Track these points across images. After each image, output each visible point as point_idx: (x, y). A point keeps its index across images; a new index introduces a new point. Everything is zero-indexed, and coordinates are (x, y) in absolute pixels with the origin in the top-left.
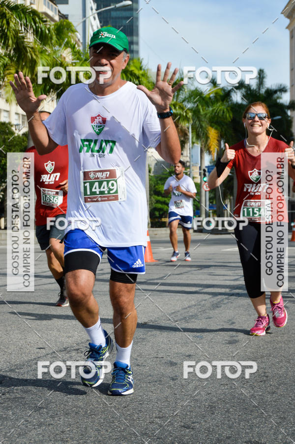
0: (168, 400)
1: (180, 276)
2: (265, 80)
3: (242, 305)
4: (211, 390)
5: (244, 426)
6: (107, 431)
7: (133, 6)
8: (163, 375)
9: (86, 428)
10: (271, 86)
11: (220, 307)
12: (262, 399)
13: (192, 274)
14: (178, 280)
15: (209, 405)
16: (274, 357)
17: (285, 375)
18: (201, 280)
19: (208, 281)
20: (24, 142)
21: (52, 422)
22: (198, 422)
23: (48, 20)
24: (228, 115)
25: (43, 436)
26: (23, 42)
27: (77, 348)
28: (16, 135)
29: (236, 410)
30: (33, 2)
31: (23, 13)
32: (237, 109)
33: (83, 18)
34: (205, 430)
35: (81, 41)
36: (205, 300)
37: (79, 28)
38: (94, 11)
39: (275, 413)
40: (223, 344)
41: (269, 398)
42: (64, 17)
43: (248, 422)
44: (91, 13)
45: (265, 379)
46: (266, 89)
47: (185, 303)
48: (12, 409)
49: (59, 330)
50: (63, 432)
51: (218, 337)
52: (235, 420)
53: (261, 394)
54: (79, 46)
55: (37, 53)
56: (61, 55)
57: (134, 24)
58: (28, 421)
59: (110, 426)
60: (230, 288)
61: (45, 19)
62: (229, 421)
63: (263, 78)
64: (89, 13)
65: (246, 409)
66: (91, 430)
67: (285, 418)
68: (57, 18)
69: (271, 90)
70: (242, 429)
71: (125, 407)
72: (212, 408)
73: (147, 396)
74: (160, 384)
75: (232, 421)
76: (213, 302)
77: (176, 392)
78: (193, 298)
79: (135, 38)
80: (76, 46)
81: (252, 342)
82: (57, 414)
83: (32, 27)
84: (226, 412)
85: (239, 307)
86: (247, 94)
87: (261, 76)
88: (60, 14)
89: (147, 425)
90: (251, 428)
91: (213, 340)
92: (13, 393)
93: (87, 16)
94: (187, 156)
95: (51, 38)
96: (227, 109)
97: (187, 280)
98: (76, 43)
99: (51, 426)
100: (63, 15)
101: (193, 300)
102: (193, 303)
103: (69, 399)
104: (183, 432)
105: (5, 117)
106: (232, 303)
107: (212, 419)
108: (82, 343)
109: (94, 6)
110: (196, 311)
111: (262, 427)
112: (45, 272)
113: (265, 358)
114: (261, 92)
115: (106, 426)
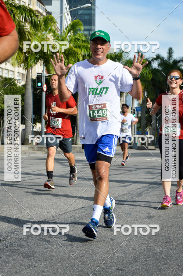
0: (109, 253)
1: (118, 175)
2: (173, 54)
3: (156, 194)
4: (136, 247)
5: (156, 270)
6: (70, 271)
7: (92, 7)
8: (106, 237)
9: (57, 269)
10: (177, 58)
11: (142, 195)
12: (167, 253)
13: (125, 174)
14: (116, 178)
15: (134, 257)
16: (175, 227)
17: (182, 239)
18: (131, 178)
19: (135, 179)
20: (22, 90)
21: (36, 265)
22: (127, 267)
23: (39, 15)
24: (149, 76)
25: (31, 274)
26: (23, 29)
27: (53, 219)
28: (18, 86)
29: (151, 260)
30: (30, 4)
31: (24, 10)
32: (155, 72)
33: (61, 15)
34: (131, 272)
35: (59, 28)
36: (133, 191)
37: (58, 21)
38: (68, 10)
39: (175, 262)
40: (144, 218)
41: (171, 252)
42: (49, 13)
43: (158, 267)
44: (65, 11)
45: (169, 240)
46: (173, 60)
47: (121, 192)
48: (12, 257)
49: (42, 208)
50: (43, 271)
51: (141, 214)
52: (150, 266)
53: (166, 250)
54: (58, 31)
55: (32, 35)
56: (47, 37)
57: (92, 18)
58: (21, 264)
59: (72, 268)
60: (149, 184)
61: (37, 15)
62: (146, 266)
63: (172, 53)
64: (64, 11)
65: (157, 259)
66: (61, 271)
67: (181, 266)
68: (44, 14)
69: (176, 61)
70: (155, 272)
71: (82, 257)
72: (136, 258)
73: (96, 250)
74: (104, 243)
75: (148, 266)
76: (138, 192)
77: (114, 248)
78: (125, 189)
79: (92, 27)
80: (56, 31)
81: (161, 218)
82: (40, 260)
83: (29, 19)
84: (145, 261)
85: (154, 195)
86: (161, 63)
87: (171, 52)
88: (46, 11)
89: (95, 268)
90: (160, 271)
91: (138, 216)
92: (13, 246)
93: (63, 13)
94: (124, 101)
95: (41, 26)
96: (149, 72)
97: (122, 178)
98: (56, 29)
99: (36, 268)
100: (48, 12)
101: (126, 190)
102: (126, 192)
103: (47, 251)
104: (117, 273)
105: (11, 75)
106: (149, 193)
107: (136, 265)
108: (56, 216)
109: (68, 7)
110: (127, 197)
111: (167, 271)
112: (34, 172)
113: (170, 227)
114: (170, 62)
115: (70, 268)
